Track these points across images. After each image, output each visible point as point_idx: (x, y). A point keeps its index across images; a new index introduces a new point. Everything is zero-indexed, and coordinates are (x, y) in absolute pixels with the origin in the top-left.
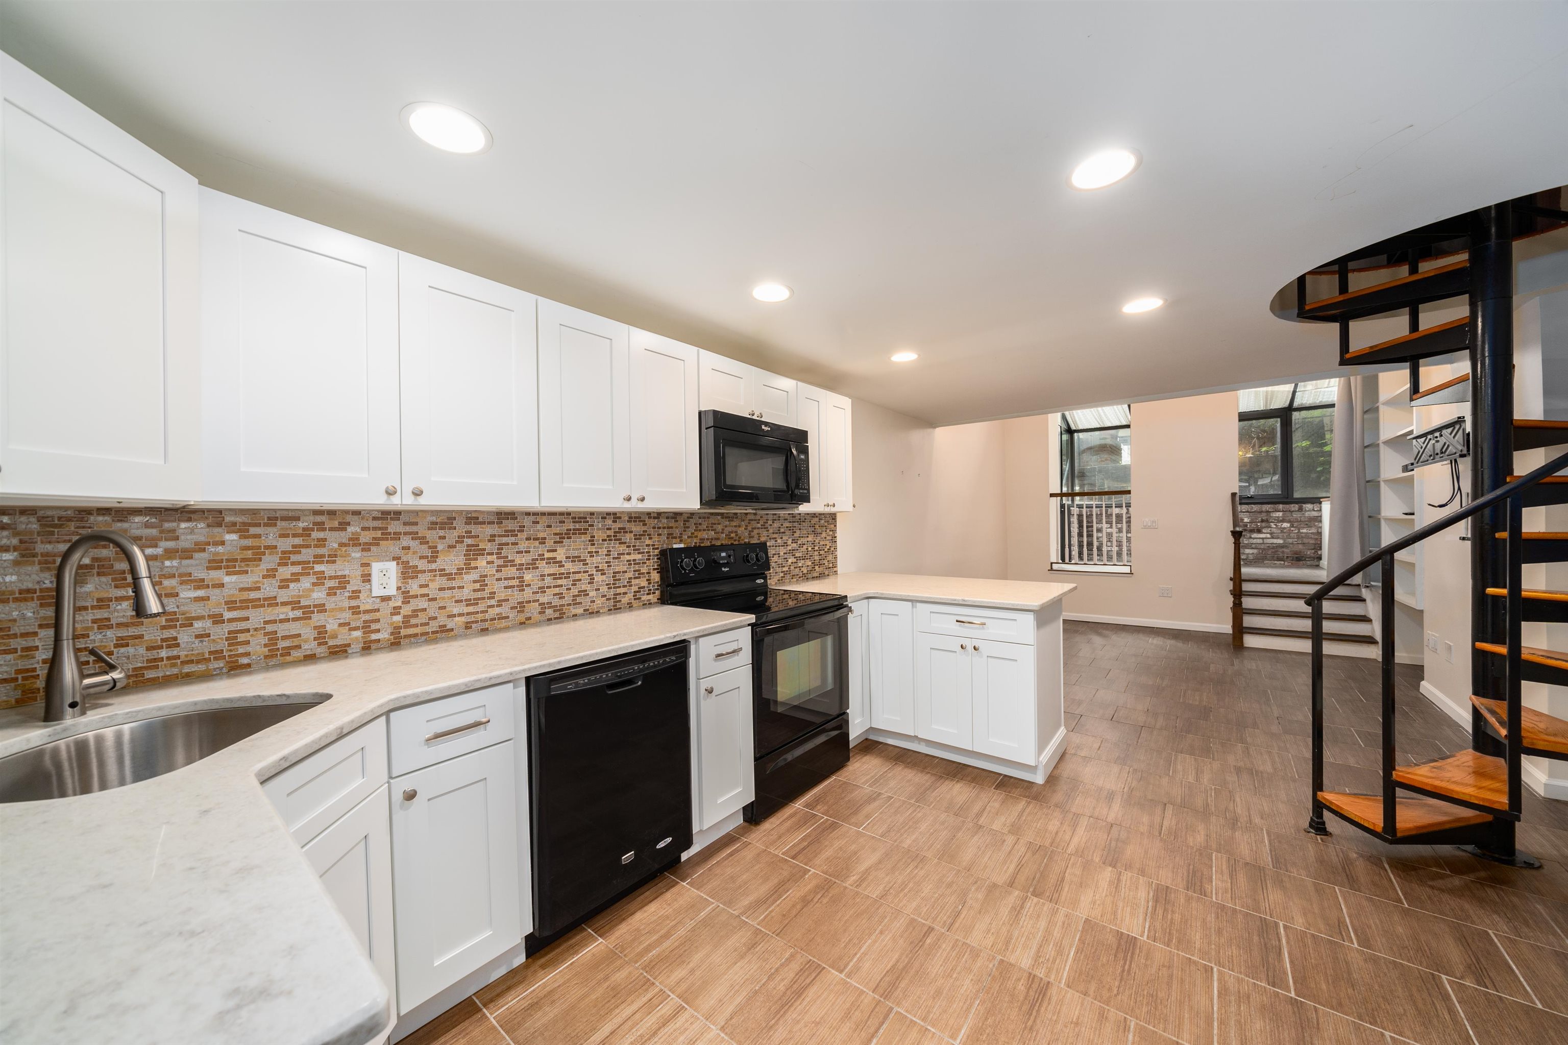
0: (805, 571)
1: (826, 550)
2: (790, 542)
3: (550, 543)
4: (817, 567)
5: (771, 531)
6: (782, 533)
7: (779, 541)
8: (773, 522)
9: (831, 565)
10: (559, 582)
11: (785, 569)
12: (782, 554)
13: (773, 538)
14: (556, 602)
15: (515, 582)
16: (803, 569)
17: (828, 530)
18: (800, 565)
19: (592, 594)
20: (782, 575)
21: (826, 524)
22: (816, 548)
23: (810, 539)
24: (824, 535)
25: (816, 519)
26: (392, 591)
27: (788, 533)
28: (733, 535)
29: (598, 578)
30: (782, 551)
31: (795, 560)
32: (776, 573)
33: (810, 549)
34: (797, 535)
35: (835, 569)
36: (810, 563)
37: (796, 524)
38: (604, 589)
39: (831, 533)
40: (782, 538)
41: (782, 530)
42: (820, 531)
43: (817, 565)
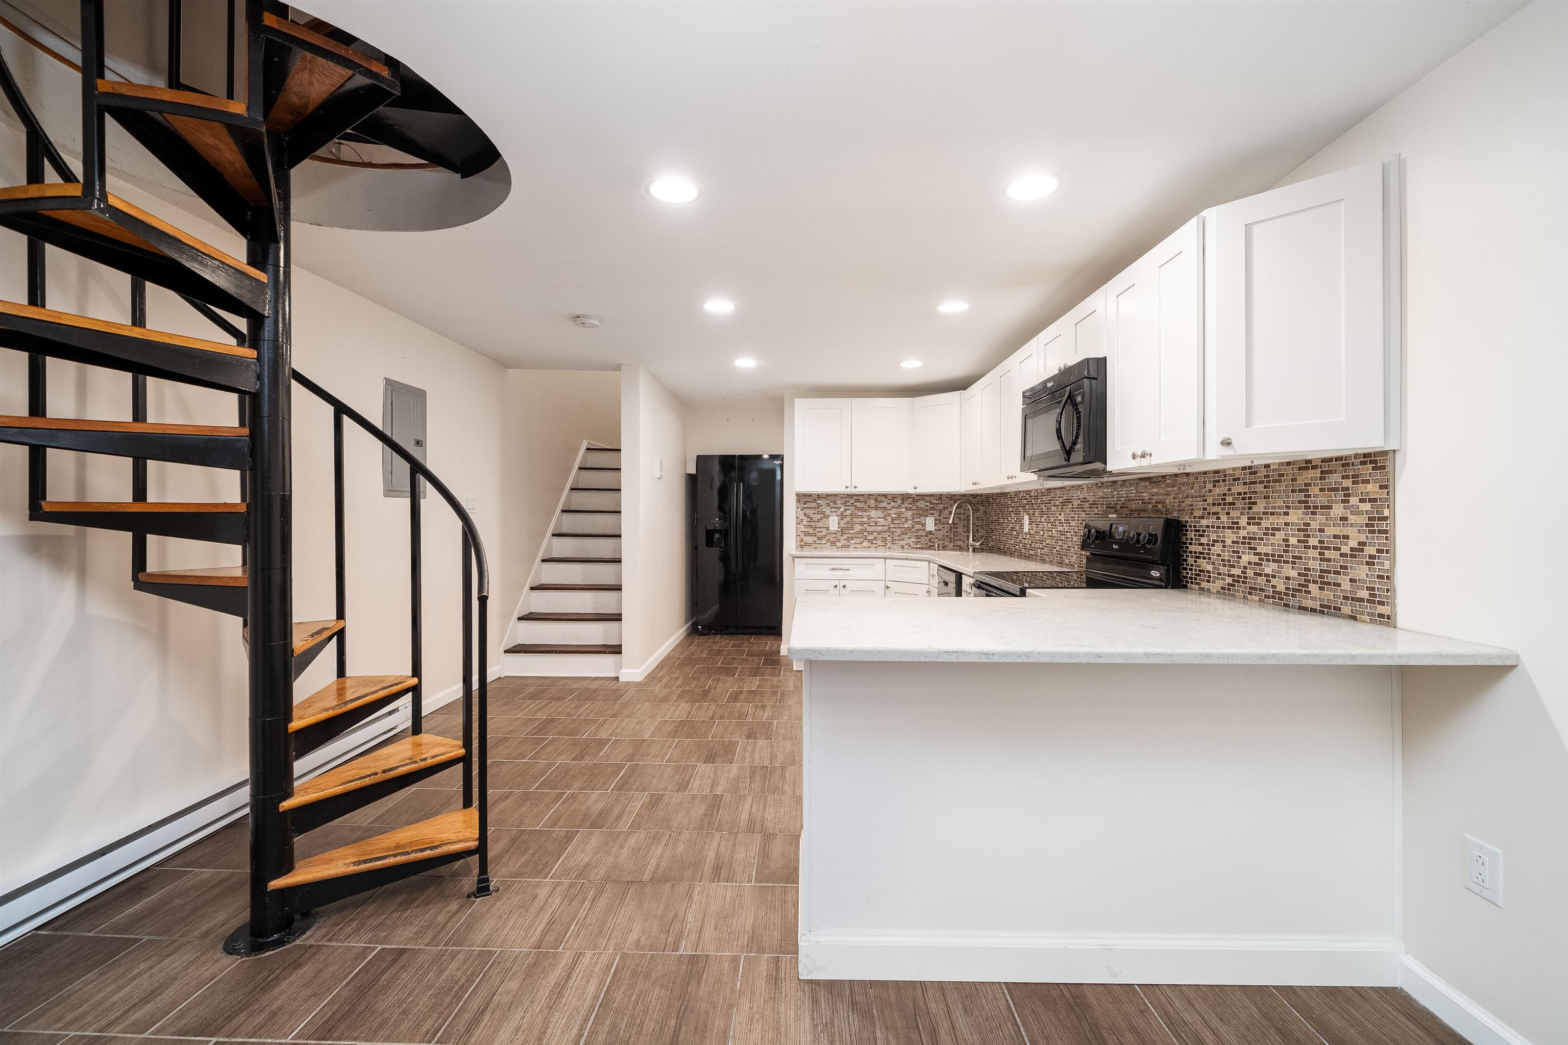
0: (1281, 588)
1: (1345, 549)
2: (1243, 521)
4: (1312, 587)
5: (1210, 501)
6: (1230, 504)
7: (1224, 518)
8: (1214, 486)
9: (1365, 594)
10: (1062, 537)
11: (1236, 571)
12: (1229, 542)
13: (1214, 514)
14: (1061, 551)
15: (1050, 534)
16: (1274, 581)
17: (1354, 500)
18: (1268, 571)
19: (1072, 549)
20: (1229, 580)
21: (1348, 483)
22: (1313, 542)
23: (1292, 518)
24: (1338, 510)
25: (1311, 474)
26: (1028, 532)
27: (1239, 504)
28: (1160, 506)
29: (1075, 539)
30: (1230, 537)
31: (1256, 559)
32: (1219, 574)
33: (1293, 541)
34: (1260, 508)
36: (1293, 574)
37: (1259, 488)
38: (1074, 547)
39: (1367, 506)
40: (1228, 514)
41: (1229, 499)
42: (1322, 500)
43: (1315, 582)
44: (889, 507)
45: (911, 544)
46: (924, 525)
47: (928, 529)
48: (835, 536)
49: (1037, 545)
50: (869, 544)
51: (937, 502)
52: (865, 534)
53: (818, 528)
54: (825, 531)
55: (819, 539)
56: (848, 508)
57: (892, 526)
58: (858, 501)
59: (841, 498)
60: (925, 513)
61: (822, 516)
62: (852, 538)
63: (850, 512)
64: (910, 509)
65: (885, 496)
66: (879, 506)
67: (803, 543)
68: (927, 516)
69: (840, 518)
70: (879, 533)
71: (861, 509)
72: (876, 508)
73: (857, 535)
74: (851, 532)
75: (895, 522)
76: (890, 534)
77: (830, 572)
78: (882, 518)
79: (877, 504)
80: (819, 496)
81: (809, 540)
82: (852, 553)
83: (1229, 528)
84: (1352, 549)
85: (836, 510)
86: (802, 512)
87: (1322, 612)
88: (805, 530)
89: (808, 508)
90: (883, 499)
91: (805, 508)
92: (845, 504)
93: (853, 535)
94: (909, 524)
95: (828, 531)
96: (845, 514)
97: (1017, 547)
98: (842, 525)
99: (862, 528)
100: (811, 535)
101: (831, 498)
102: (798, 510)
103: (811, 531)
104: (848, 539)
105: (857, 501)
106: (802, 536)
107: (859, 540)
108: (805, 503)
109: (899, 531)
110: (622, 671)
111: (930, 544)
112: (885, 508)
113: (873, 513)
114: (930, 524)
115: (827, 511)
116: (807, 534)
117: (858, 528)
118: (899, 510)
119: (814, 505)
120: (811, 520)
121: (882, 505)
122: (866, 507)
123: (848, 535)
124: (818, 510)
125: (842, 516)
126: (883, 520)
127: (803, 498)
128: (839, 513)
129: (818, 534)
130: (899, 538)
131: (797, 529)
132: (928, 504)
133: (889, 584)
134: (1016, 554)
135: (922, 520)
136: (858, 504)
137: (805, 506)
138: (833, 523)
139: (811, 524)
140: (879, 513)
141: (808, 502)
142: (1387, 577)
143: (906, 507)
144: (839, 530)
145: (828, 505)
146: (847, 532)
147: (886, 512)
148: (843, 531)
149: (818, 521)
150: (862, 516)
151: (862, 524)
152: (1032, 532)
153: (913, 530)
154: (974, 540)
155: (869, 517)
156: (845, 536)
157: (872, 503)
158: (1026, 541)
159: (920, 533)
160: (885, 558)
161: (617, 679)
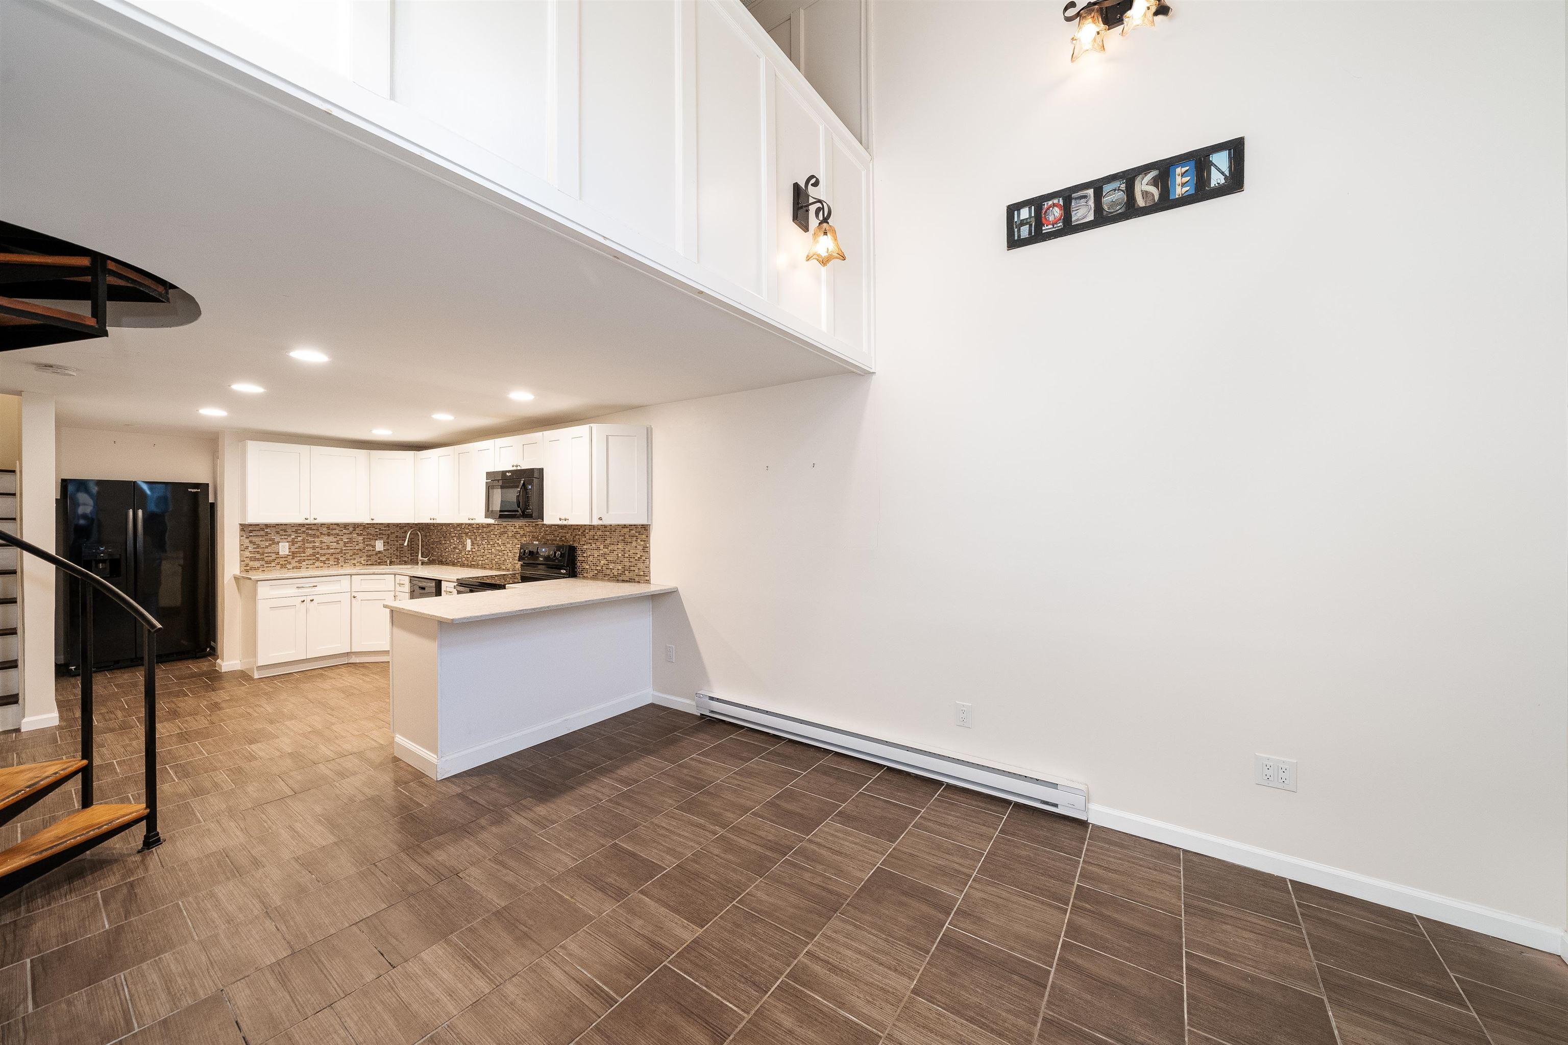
0: (616, 574)
1: (636, 558)
2: (602, 547)
3: (498, 536)
4: (627, 572)
5: (588, 537)
6: (596, 539)
7: (594, 545)
8: (589, 531)
9: (642, 573)
10: (500, 554)
11: (599, 568)
12: (596, 556)
13: (589, 543)
14: (500, 562)
15: (490, 551)
16: (613, 571)
17: (639, 540)
18: (611, 567)
19: (508, 561)
20: (596, 572)
21: (637, 534)
22: (626, 555)
23: (620, 546)
24: (634, 544)
25: (627, 530)
26: (470, 550)
27: (600, 540)
28: (563, 538)
29: (510, 554)
30: (596, 553)
31: (606, 562)
32: (592, 569)
33: (620, 555)
34: (608, 542)
35: (647, 578)
36: (620, 568)
37: (608, 533)
38: (511, 560)
39: (642, 543)
40: (595, 543)
41: (596, 537)
42: (630, 540)
43: (627, 570)
44: (341, 533)
45: (362, 562)
46: (374, 546)
47: (378, 549)
48: (285, 559)
49: (479, 559)
50: (322, 564)
51: (386, 528)
52: (317, 556)
53: (266, 553)
54: (274, 556)
55: (267, 563)
56: (299, 535)
57: (344, 548)
58: (311, 529)
59: (292, 526)
60: (377, 537)
61: (270, 542)
62: (304, 560)
63: (301, 538)
64: (361, 535)
65: (337, 525)
66: (331, 533)
67: (248, 568)
68: (377, 540)
69: (290, 544)
70: (332, 554)
71: (314, 536)
72: (329, 535)
73: (309, 558)
74: (302, 555)
75: (347, 545)
76: (342, 555)
77: (297, 590)
78: (335, 542)
79: (329, 531)
80: (267, 526)
81: (256, 564)
82: (303, 573)
83: (596, 549)
84: (638, 558)
85: (286, 537)
86: (247, 541)
87: (629, 581)
88: (251, 555)
89: (254, 536)
90: (335, 527)
91: (251, 536)
92: (296, 532)
93: (304, 558)
94: (361, 546)
95: (278, 556)
96: (296, 540)
97: (460, 560)
98: (293, 550)
99: (313, 551)
100: (258, 560)
101: (282, 529)
102: (242, 538)
103: (258, 556)
104: (299, 562)
105: (307, 529)
106: (247, 561)
107: (311, 562)
108: (251, 531)
109: (351, 553)
110: (24, 720)
111: (379, 561)
112: (338, 535)
113: (325, 539)
114: (379, 545)
115: (277, 539)
116: (253, 559)
117: (309, 551)
118: (351, 536)
119: (262, 533)
120: (258, 546)
121: (334, 532)
122: (318, 533)
123: (300, 558)
124: (266, 537)
125: (293, 542)
126: (335, 544)
127: (247, 529)
128: (290, 539)
129: (266, 559)
130: (351, 558)
131: (241, 556)
132: (377, 530)
133: (354, 594)
134: (459, 564)
135: (372, 543)
136: (310, 532)
137: (251, 534)
138: (284, 548)
139: (258, 550)
140: (332, 538)
141: (255, 530)
142: (648, 567)
143: (357, 533)
144: (290, 554)
145: (278, 533)
146: (298, 555)
147: (339, 537)
148: (293, 554)
149: (267, 547)
150: (314, 542)
151: (314, 548)
152: (474, 550)
153: (363, 551)
154: (422, 557)
155: (322, 542)
156: (297, 559)
157: (325, 530)
158: (469, 556)
159: (370, 553)
160: (351, 575)
161: (18, 730)
